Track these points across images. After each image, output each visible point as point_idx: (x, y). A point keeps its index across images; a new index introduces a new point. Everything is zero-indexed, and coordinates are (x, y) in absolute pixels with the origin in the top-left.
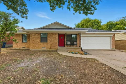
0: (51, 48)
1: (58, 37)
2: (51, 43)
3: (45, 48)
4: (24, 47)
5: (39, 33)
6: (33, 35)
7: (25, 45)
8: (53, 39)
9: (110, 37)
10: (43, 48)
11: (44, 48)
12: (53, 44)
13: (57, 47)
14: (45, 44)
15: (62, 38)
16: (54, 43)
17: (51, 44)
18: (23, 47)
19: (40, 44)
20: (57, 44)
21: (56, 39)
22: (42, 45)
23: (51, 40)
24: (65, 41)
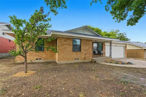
0: (85, 59)
3: (78, 59)
4: (39, 58)
5: (72, 38)
6: (63, 40)
7: (41, 55)
8: (87, 48)
9: (124, 46)
10: (76, 59)
14: (78, 53)
16: (88, 52)
17: (85, 54)
18: (37, 59)
19: (72, 53)
21: (90, 47)
22: (75, 55)
23: (85, 48)
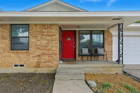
0: (38, 66)
1: (58, 36)
2: (38, 52)
3: (23, 66)
5: (6, 25)
8: (44, 42)
10: (17, 66)
11: (21, 66)
12: (43, 54)
13: (55, 63)
15: (69, 39)
16: (46, 52)
17: (39, 56)
19: (8, 54)
20: (55, 54)
21: (52, 40)
23: (38, 43)
24: (77, 45)
